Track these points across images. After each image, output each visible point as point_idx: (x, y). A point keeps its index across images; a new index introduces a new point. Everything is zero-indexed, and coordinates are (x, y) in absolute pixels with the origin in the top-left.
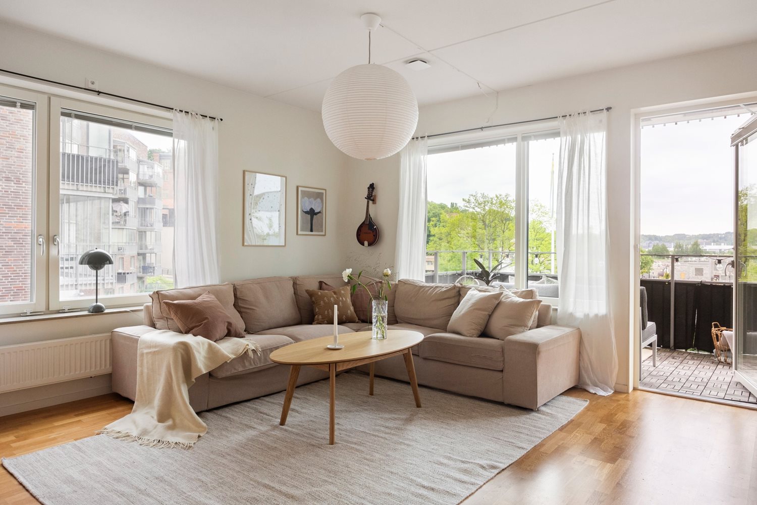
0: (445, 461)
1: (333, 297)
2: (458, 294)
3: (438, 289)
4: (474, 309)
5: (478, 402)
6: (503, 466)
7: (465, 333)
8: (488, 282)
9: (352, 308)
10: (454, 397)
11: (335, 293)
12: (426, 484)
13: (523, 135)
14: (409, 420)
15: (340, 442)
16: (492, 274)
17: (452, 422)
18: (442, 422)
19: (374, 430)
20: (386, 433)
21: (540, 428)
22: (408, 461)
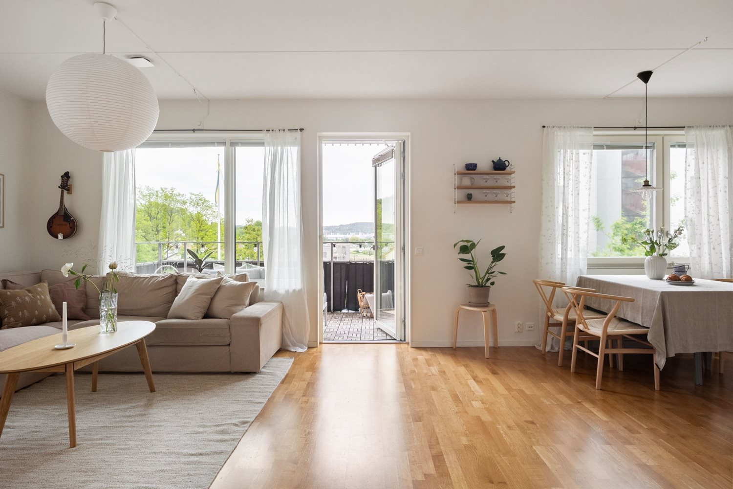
0: (201, 429)
1: (28, 296)
2: (176, 283)
3: (154, 279)
4: (198, 294)
5: (206, 377)
6: (251, 420)
7: (190, 317)
8: (200, 270)
9: (53, 306)
10: (184, 377)
11: (29, 291)
12: (193, 452)
13: (231, 141)
14: (149, 405)
15: (82, 442)
16: (204, 263)
17: (191, 397)
18: (182, 399)
19: (116, 422)
20: (130, 422)
21: (266, 385)
22: (166, 439)
